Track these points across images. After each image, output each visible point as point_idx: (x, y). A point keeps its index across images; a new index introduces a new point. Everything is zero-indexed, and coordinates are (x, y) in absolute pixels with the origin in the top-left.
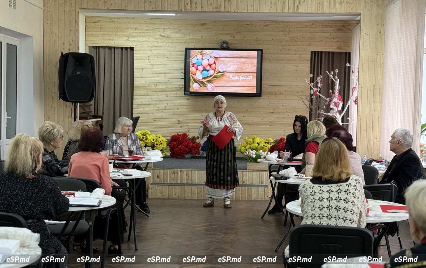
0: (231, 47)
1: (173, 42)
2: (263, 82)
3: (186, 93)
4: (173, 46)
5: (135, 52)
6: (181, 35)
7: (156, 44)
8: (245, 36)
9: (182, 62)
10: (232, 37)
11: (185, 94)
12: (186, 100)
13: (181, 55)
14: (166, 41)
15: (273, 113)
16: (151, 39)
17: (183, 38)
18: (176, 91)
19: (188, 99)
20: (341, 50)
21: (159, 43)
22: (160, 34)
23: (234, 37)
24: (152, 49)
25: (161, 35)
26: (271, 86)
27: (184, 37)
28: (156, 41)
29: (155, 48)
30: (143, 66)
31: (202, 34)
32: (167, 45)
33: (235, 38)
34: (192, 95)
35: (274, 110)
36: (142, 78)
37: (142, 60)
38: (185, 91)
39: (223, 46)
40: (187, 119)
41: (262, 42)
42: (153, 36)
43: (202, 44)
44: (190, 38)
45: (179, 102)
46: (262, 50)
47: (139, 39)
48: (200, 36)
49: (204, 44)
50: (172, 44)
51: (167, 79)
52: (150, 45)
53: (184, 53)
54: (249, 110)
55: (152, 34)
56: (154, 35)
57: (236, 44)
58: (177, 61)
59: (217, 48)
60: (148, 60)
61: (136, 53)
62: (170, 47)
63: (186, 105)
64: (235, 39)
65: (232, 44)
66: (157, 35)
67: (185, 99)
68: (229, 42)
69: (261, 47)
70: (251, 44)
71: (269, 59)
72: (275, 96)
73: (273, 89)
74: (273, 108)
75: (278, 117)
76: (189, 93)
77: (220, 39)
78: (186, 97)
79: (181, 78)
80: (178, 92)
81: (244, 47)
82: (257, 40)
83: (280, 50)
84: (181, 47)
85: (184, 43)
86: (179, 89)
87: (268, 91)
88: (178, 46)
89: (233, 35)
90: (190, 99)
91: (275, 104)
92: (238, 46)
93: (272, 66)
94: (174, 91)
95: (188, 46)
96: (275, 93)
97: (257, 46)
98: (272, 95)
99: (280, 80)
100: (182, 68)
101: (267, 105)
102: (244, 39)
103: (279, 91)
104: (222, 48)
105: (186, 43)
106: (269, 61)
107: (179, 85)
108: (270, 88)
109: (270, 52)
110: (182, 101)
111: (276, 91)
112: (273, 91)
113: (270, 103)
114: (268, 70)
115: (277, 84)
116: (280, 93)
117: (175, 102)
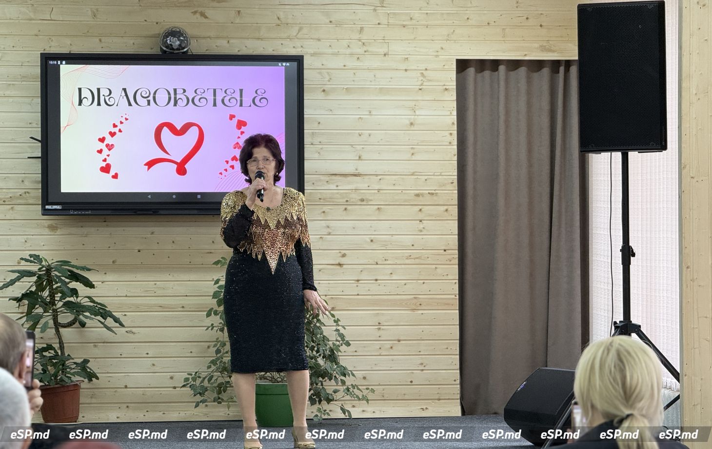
0: (195, 47)
2: (307, 164)
3: (47, 207)
6: (23, 9)
8: (239, 12)
9: (28, 100)
10: (198, 15)
11: (45, 212)
12: (47, 231)
13: (24, 78)
15: (340, 265)
17: (31, 19)
19: (52, 228)
20: (551, 54)
23: (203, 15)
26: (333, 177)
27: (32, 15)
31: (93, 7)
33: (206, 17)
34: (71, 212)
35: (344, 256)
38: (45, 200)
39: (170, 47)
41: (294, 32)
43: (97, 40)
44: (53, 17)
45: (22, 239)
46: (298, 60)
48: (90, 13)
49: (103, 39)
53: (38, 71)
57: (210, 37)
58: (11, 100)
59: (147, 51)
63: (45, 248)
64: (205, 20)
65: (197, 38)
67: (44, 227)
68: (189, 31)
69: (294, 47)
70: (262, 39)
71: (321, 88)
72: (346, 209)
73: (337, 186)
74: (341, 251)
75: (358, 281)
76: (61, 208)
77: (155, 23)
78: (44, 221)
79: (29, 158)
80: (19, 206)
81: (238, 49)
82: (280, 24)
83: (358, 58)
84: (25, 49)
85: (36, 37)
86: (20, 195)
87: (320, 193)
88: (13, 47)
89: (200, 9)
90: (60, 229)
91: (346, 236)
92: (217, 45)
93: (331, 110)
94: (4, 201)
95: (50, 47)
96: (346, 199)
97: (282, 44)
98: (336, 207)
99: (360, 157)
100: (30, 122)
101: (321, 240)
102: (236, 22)
103: (358, 191)
104: (165, 52)
105: (41, 37)
106: (323, 93)
107: (21, 180)
108: (329, 184)
109: (323, 65)
110: (33, 235)
111: (350, 191)
112: (338, 193)
113: (330, 233)
114: (319, 123)
115: (349, 168)
116: (360, 198)
117: (9, 239)
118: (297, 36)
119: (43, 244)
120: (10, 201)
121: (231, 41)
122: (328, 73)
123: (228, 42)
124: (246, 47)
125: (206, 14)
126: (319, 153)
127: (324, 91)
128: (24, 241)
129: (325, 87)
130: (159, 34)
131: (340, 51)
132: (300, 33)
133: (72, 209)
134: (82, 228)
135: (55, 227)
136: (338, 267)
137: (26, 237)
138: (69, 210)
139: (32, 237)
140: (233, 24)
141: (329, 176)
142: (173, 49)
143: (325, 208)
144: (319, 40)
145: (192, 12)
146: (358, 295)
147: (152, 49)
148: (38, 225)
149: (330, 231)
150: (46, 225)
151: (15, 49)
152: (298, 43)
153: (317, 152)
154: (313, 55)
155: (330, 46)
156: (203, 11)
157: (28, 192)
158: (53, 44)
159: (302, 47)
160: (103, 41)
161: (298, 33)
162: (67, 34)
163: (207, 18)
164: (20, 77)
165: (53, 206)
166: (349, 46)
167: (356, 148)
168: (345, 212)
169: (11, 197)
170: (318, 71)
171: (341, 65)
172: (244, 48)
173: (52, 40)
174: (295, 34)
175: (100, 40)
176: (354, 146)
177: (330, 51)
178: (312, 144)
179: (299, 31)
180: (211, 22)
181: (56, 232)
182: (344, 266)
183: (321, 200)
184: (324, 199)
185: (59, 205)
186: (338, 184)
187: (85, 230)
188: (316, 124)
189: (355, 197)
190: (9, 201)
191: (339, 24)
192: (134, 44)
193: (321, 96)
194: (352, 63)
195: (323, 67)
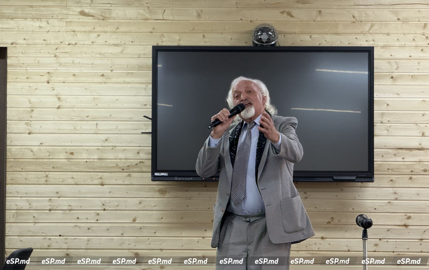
0: (283, 40)
1: (118, 30)
2: (376, 140)
3: (156, 174)
4: (117, 42)
5: (9, 61)
6: (141, 11)
7: (69, 38)
8: (320, 11)
9: (143, 86)
10: (285, 15)
11: (154, 178)
12: (157, 194)
13: (141, 67)
14: (98, 29)
15: (406, 226)
16: (56, 22)
17: (147, 19)
18: (127, 169)
19: (162, 192)
21: (79, 34)
22: (79, 10)
23: (289, 14)
24: (58, 51)
25: (82, 13)
26: (400, 151)
27: (148, 16)
28: (70, 28)
29: (68, 49)
30: (34, 99)
31: (197, 9)
32: (100, 40)
34: (176, 179)
35: (409, 218)
36: (31, 135)
37: (31, 85)
38: (154, 169)
39: (260, 40)
40: (161, 250)
41: (367, 28)
42: (60, 17)
43: (201, 35)
44: (165, 17)
45: (137, 201)
46: (369, 51)
47: (22, 23)
48: (195, 14)
50: (114, 36)
51: (104, 137)
52: (52, 42)
53: (150, 62)
54: (336, 221)
55: (57, 10)
56: (65, 12)
57: (295, 33)
58: (129, 85)
59: (244, 44)
60: (48, 82)
61: (12, 66)
62: (109, 45)
63: (156, 208)
66: (71, 13)
67: (155, 191)
68: (277, 28)
69: (367, 41)
70: (339, 34)
71: (390, 75)
72: (411, 178)
73: (403, 158)
74: (407, 214)
75: (422, 239)
76: (167, 175)
77: (249, 22)
78: (156, 186)
79: (142, 133)
80: (135, 174)
81: (320, 43)
82: (355, 21)
83: (422, 50)
84: (141, 43)
85: (151, 34)
86: (136, 164)
87: (389, 164)
88: (132, 42)
89: (287, 10)
90: (169, 192)
91: (411, 202)
92: (301, 39)
93: (398, 94)
94: (123, 169)
95: (162, 42)
96: (411, 170)
97: (356, 38)
98: (402, 176)
99: (423, 134)
100: (145, 103)
101: (389, 204)
102: (317, 20)
103: (422, 163)
104: (256, 45)
105: (154, 34)
106: (391, 79)
107: (136, 151)
108: (396, 156)
109: (391, 55)
110: (146, 198)
111: (414, 163)
112: (404, 165)
113: (397, 198)
114: (388, 105)
115: (414, 143)
116: (423, 169)
117: (127, 201)
118: (370, 31)
119: (154, 205)
120: (128, 169)
121: (313, 36)
122: (396, 62)
123: (311, 37)
124: (326, 41)
125: (292, 13)
126: (388, 130)
127: (392, 77)
128: (139, 202)
129: (394, 75)
130: (252, 31)
131: (406, 43)
132: (372, 29)
133: (176, 176)
134: (186, 192)
135: (165, 191)
136: (404, 228)
137: (140, 199)
138: (174, 176)
139: (145, 199)
140: (314, 22)
141: (396, 149)
142: (263, 42)
143: (393, 177)
144: (388, 34)
145: (281, 12)
146: (422, 252)
147: (246, 43)
148: (150, 189)
149: (398, 197)
150: (157, 189)
151: (133, 43)
152: (370, 38)
153: (386, 130)
154: (383, 47)
155: (398, 39)
156: (290, 11)
157: (142, 162)
158: (164, 39)
159: (373, 40)
160: (205, 36)
161: (370, 29)
162: (176, 31)
163: (293, 17)
164: (137, 66)
165: (161, 173)
166: (414, 40)
167: (420, 126)
168: (410, 180)
169: (128, 166)
170: (387, 61)
171: (407, 56)
172: (325, 42)
173: (164, 37)
174: (368, 30)
175: (204, 36)
176: (418, 124)
177: (398, 43)
178: (382, 123)
179: (372, 26)
180: (296, 20)
181: (165, 196)
182: (410, 227)
183: (390, 171)
184: (392, 170)
185: (166, 172)
186: (404, 157)
187: (189, 194)
188: (386, 106)
189: (418, 168)
190: (126, 169)
191: (406, 21)
192: (231, 39)
193: (390, 81)
194: (417, 54)
195: (392, 57)
